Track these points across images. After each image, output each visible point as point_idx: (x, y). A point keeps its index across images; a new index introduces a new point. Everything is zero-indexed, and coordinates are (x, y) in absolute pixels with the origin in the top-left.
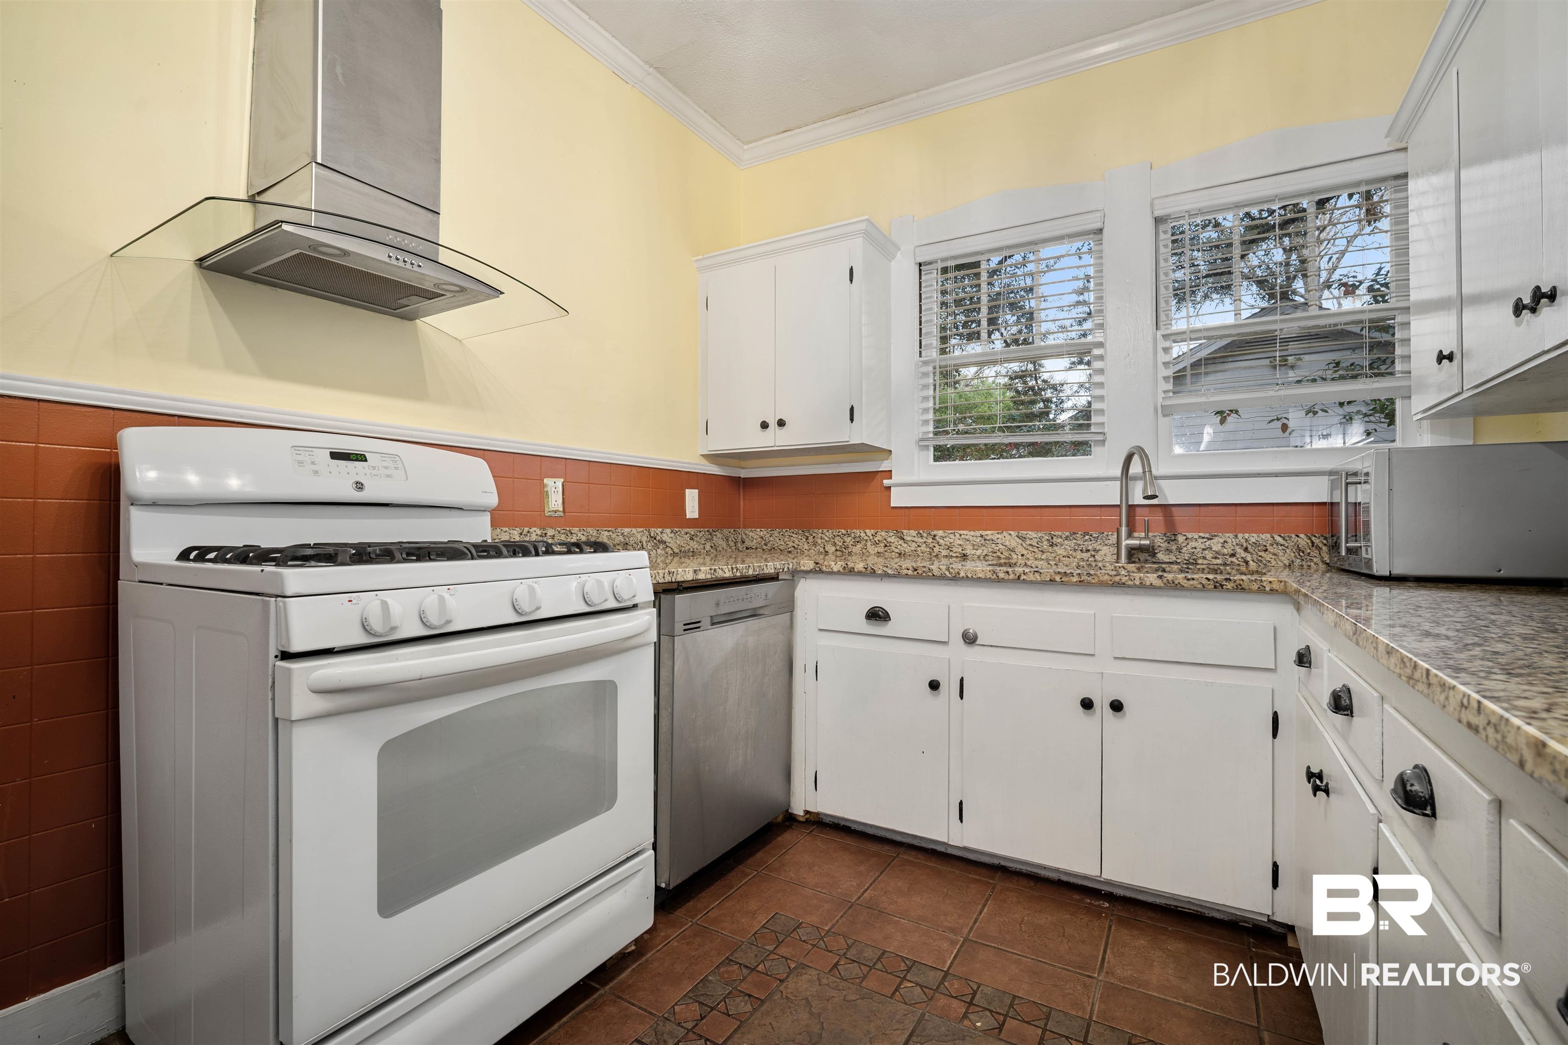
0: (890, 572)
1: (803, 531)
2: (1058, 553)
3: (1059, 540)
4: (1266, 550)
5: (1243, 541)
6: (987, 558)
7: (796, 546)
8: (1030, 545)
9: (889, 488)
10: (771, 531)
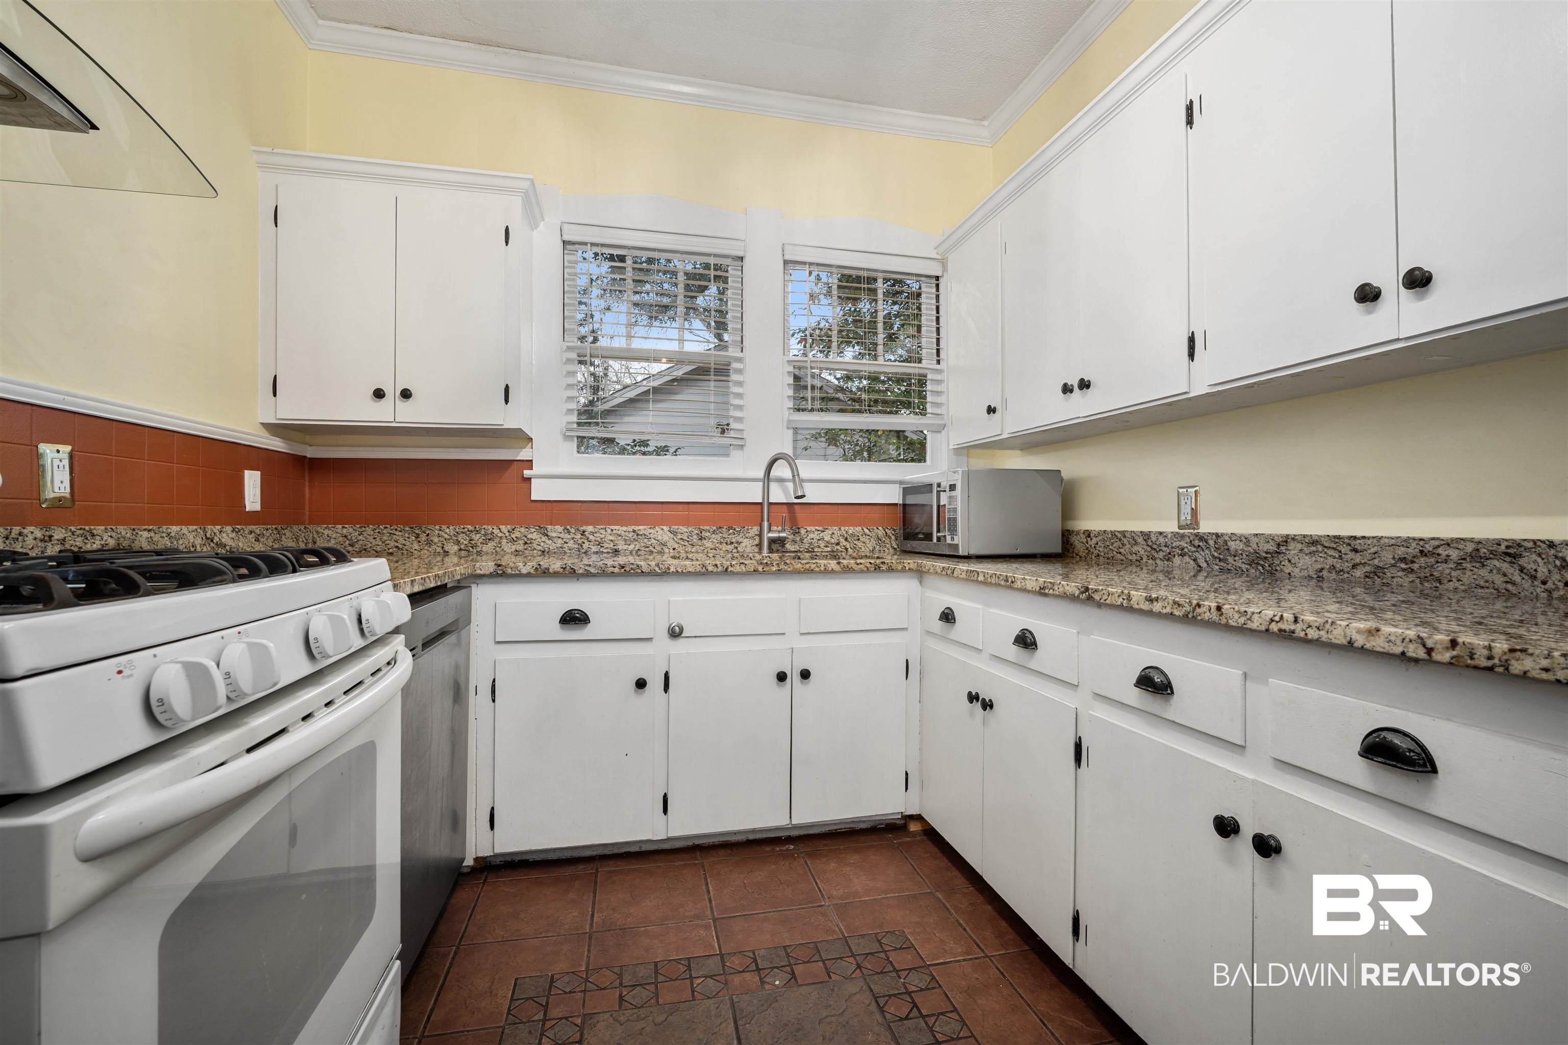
0: (593, 570)
1: (411, 528)
2: (707, 546)
3: (708, 534)
4: (859, 540)
5: (844, 532)
6: (639, 553)
7: (400, 546)
8: (681, 539)
9: (529, 479)
10: (360, 527)
